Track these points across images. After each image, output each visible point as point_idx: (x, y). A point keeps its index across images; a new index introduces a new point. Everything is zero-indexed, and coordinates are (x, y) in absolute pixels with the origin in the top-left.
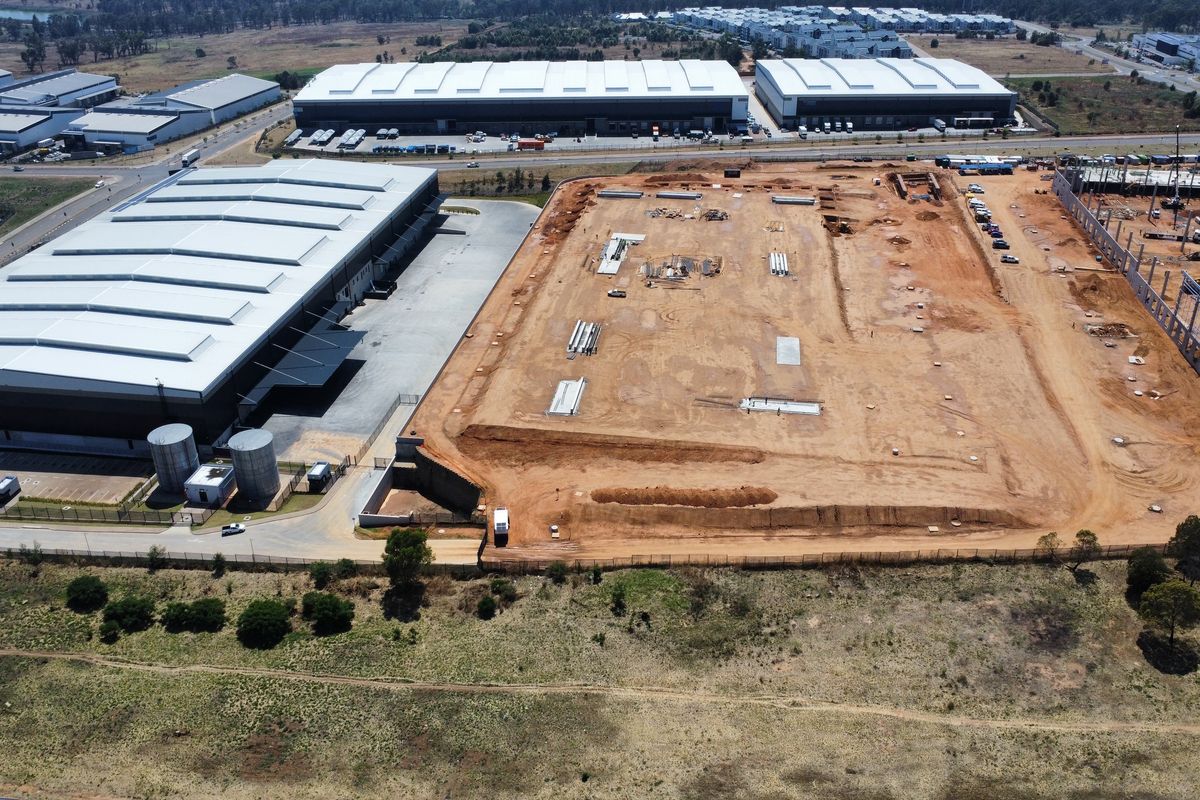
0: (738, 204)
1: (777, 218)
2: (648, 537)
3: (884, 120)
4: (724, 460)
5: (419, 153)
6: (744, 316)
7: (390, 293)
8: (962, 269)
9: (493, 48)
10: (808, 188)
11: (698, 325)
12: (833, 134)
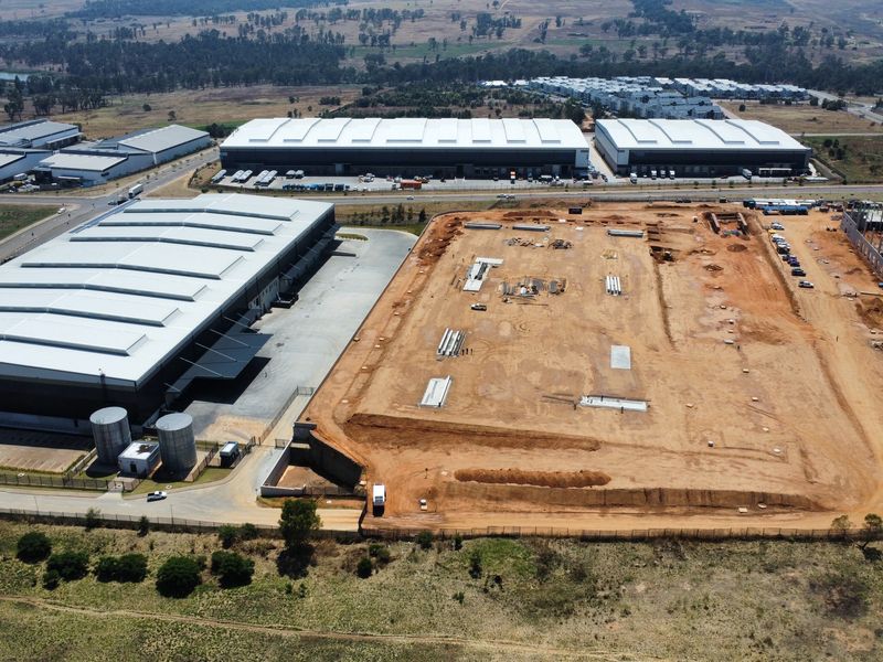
0: (580, 236)
1: (613, 248)
2: (502, 512)
3: (701, 170)
4: (566, 447)
5: (320, 190)
6: (584, 328)
7: (293, 303)
8: (766, 292)
9: (382, 108)
10: (637, 223)
11: (546, 335)
12: (659, 180)
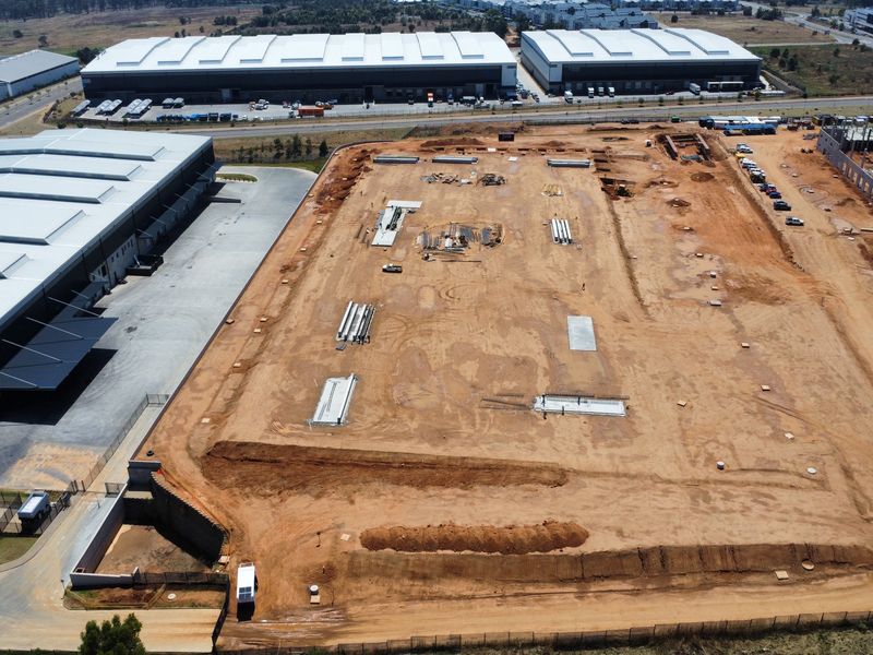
0: (513, 168)
1: (555, 182)
3: (643, 85)
4: (519, 482)
5: (202, 121)
6: (530, 292)
7: (155, 268)
8: (748, 234)
9: (282, 25)
10: (581, 150)
11: (481, 304)
12: (597, 98)
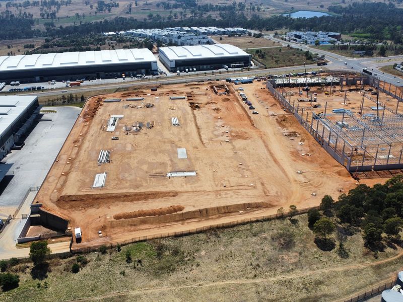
0: (157, 101)
1: (173, 105)
2: (137, 231)
3: (207, 67)
4: (163, 197)
5: (29, 90)
6: (164, 142)
7: (22, 147)
9: (56, 48)
10: (182, 93)
11: (148, 147)
12: (189, 73)
